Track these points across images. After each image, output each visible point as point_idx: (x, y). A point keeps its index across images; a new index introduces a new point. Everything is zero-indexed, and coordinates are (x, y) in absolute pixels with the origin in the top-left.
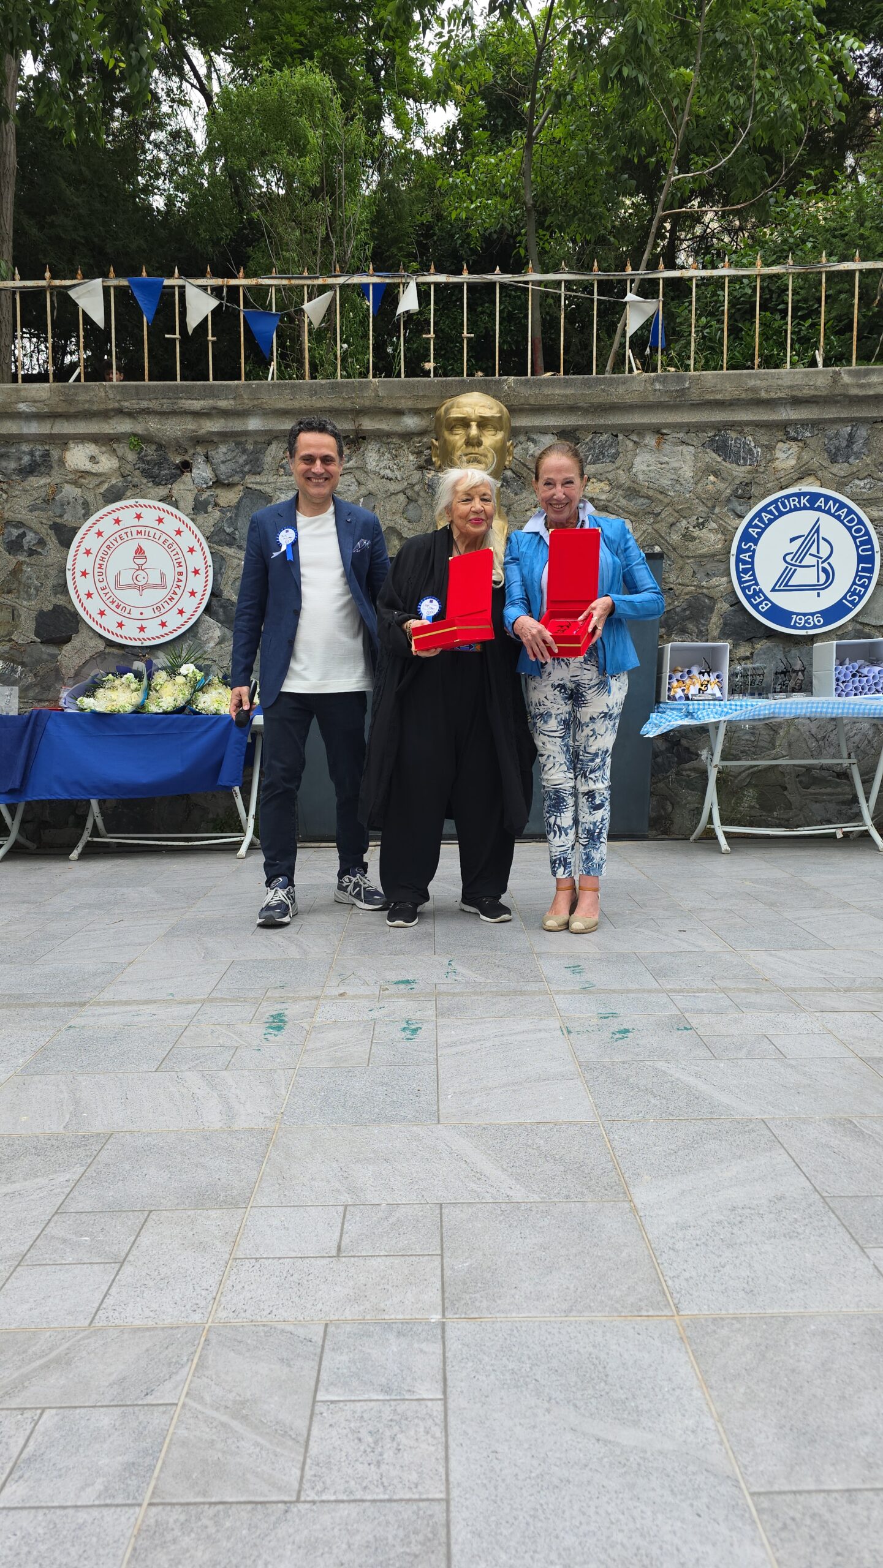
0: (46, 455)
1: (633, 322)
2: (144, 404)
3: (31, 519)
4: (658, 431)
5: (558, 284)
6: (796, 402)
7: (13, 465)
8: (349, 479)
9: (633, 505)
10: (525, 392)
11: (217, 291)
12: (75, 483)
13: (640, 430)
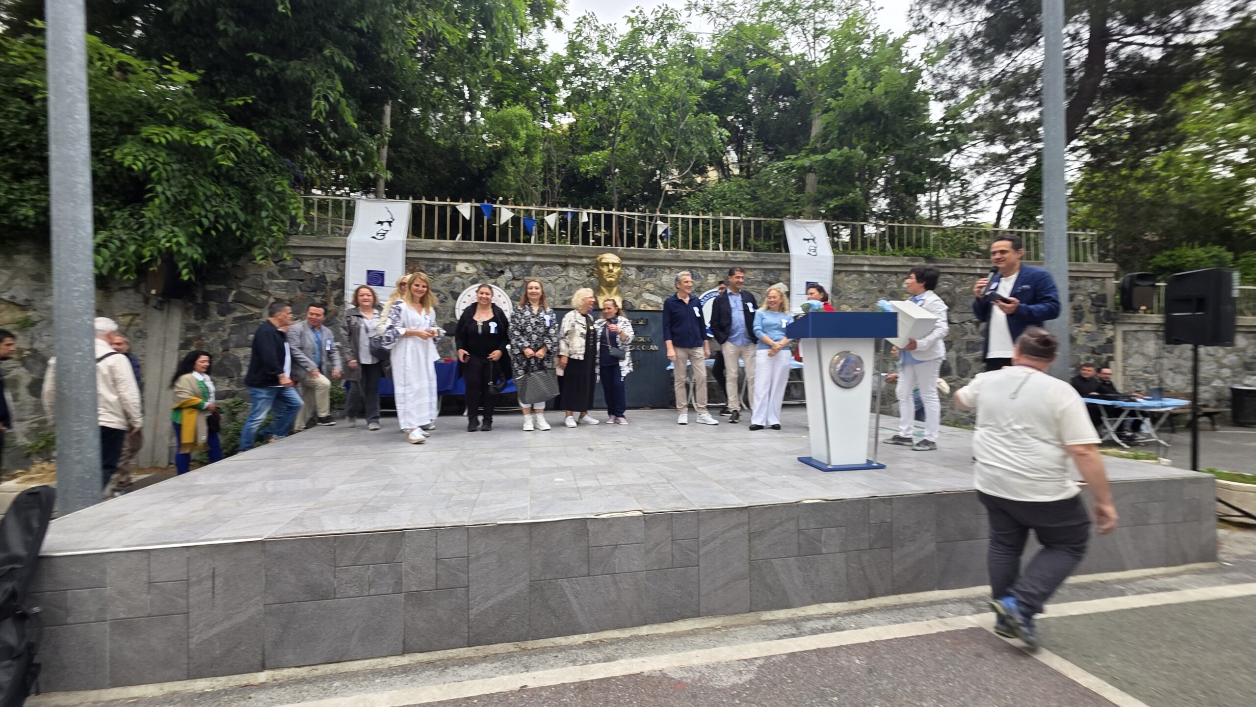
0: (449, 266)
1: (660, 231)
2: (489, 250)
3: (442, 289)
4: (669, 268)
5: (634, 216)
6: (714, 261)
7: (435, 269)
8: (562, 279)
9: (661, 292)
10: (626, 253)
11: (513, 210)
12: (460, 277)
13: (664, 267)
